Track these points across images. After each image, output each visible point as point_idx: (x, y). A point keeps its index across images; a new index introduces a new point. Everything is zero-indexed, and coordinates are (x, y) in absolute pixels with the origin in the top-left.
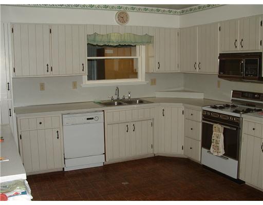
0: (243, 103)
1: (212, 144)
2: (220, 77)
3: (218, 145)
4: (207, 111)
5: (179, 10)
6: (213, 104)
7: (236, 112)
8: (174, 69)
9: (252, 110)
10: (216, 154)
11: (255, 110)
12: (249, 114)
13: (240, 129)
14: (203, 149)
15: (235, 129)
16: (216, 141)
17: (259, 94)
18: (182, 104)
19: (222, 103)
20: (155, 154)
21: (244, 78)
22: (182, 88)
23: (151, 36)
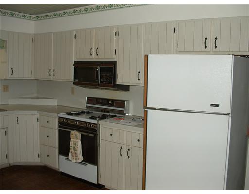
0: (97, 109)
1: (70, 151)
2: (74, 84)
3: (76, 152)
4: (63, 118)
5: (33, 16)
6: (69, 111)
7: (92, 118)
8: (27, 75)
9: (108, 116)
10: (75, 161)
11: (110, 116)
12: (105, 120)
13: (97, 135)
14: (60, 156)
15: (93, 135)
16: (74, 148)
17: (113, 101)
18: (37, 111)
19: (78, 110)
20: (10, 164)
21: (99, 85)
22: (35, 95)
23: (4, 41)
